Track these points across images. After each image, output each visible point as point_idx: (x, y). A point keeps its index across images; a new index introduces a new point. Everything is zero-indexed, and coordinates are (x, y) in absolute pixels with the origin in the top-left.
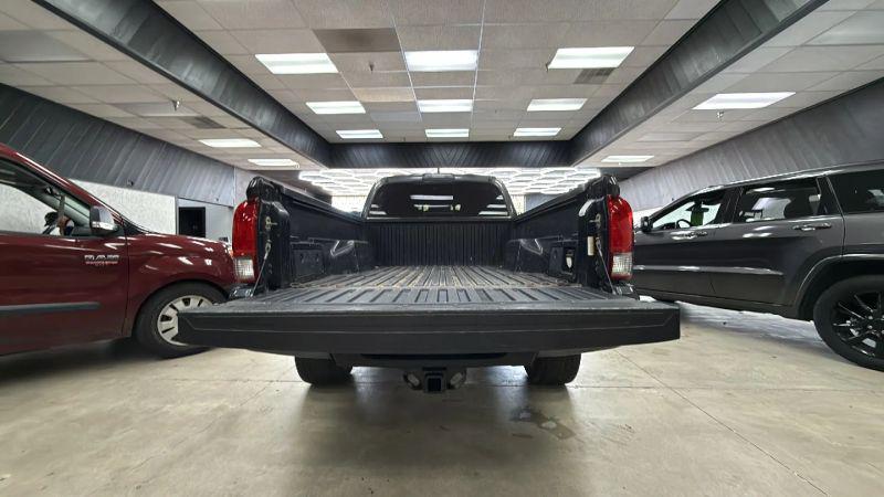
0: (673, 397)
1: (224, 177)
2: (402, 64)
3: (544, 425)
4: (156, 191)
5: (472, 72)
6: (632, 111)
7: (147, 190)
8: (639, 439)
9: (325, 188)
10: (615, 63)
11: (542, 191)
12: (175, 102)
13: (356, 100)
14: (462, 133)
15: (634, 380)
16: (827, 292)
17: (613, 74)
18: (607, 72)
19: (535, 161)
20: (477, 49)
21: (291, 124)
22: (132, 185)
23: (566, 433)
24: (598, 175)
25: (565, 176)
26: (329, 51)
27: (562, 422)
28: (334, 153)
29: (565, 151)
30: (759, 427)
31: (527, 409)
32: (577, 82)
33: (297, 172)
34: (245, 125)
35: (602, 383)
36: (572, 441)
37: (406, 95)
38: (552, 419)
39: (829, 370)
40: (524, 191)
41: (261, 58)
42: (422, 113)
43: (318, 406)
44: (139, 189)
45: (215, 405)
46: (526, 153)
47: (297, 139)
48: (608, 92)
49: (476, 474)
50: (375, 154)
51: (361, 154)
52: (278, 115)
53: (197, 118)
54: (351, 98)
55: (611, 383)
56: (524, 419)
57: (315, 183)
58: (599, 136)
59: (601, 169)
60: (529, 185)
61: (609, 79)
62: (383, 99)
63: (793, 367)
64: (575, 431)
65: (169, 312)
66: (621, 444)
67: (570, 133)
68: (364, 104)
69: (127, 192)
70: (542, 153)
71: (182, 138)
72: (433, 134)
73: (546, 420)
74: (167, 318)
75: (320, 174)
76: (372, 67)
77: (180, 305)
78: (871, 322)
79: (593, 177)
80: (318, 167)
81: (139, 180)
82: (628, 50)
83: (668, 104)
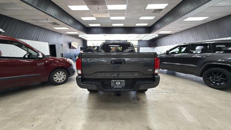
0: (168, 95)
1: (60, 36)
2: (107, 8)
3: (140, 101)
4: (43, 41)
5: (125, 10)
6: (167, 20)
7: (41, 41)
8: (159, 104)
9: (86, 39)
10: (163, 8)
11: (143, 39)
12: (47, 19)
13: (94, 17)
14: (122, 25)
15: (160, 91)
16: (206, 71)
17: (162, 10)
18: (161, 10)
19: (141, 33)
20: (126, 4)
21: (77, 23)
22: (37, 40)
23: (144, 102)
24: (157, 36)
25: (149, 36)
26: (87, 5)
27: (144, 100)
28: (88, 30)
29: (149, 29)
30: (184, 101)
31: (136, 97)
32: (153, 12)
33: (78, 35)
34: (65, 24)
35: (153, 92)
36: (145, 104)
37: (107, 15)
38: (142, 100)
39: (204, 88)
40: (138, 39)
41: (69, 6)
42: (112, 20)
43: (92, 96)
44: (39, 41)
45: (71, 96)
46: (139, 30)
47: (79, 26)
48: (161, 15)
49: (126, 111)
50: (99, 30)
51: (95, 30)
52: (73, 21)
53: (53, 23)
54: (93, 16)
55: (155, 92)
56: (136, 100)
57: (83, 37)
58: (158, 26)
59: (158, 34)
60: (139, 38)
61: (162, 12)
62: (101, 16)
63: (196, 88)
64: (146, 102)
65: (56, 75)
66: (155, 105)
67: (150, 25)
68: (96, 18)
69: (36, 42)
70: (143, 30)
71: (48, 27)
72: (114, 25)
73: (140, 100)
74: (55, 77)
75: (84, 35)
76: (98, 9)
77: (58, 73)
78: (215, 78)
79: (156, 36)
80: (84, 34)
81: (39, 38)
82: (167, 5)
83: (176, 20)
